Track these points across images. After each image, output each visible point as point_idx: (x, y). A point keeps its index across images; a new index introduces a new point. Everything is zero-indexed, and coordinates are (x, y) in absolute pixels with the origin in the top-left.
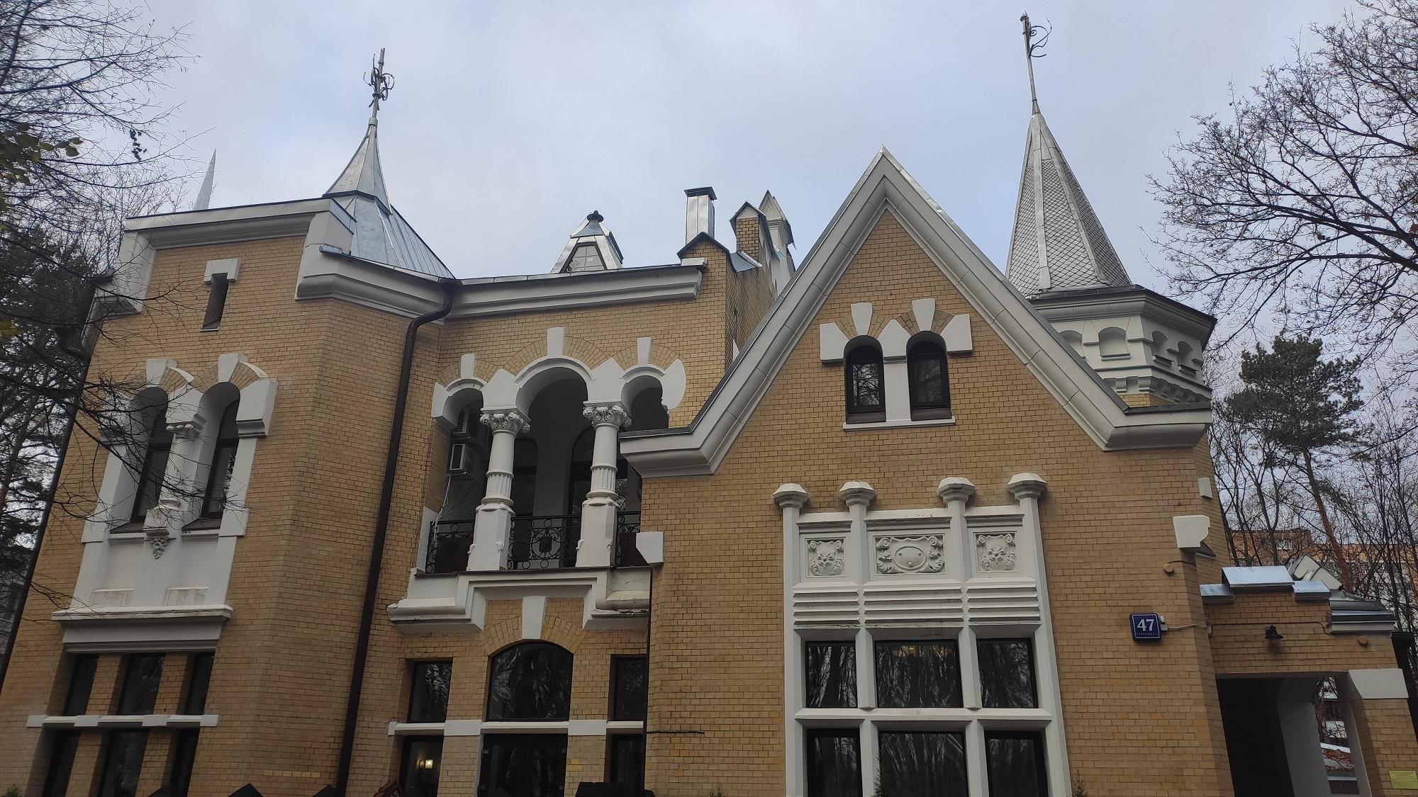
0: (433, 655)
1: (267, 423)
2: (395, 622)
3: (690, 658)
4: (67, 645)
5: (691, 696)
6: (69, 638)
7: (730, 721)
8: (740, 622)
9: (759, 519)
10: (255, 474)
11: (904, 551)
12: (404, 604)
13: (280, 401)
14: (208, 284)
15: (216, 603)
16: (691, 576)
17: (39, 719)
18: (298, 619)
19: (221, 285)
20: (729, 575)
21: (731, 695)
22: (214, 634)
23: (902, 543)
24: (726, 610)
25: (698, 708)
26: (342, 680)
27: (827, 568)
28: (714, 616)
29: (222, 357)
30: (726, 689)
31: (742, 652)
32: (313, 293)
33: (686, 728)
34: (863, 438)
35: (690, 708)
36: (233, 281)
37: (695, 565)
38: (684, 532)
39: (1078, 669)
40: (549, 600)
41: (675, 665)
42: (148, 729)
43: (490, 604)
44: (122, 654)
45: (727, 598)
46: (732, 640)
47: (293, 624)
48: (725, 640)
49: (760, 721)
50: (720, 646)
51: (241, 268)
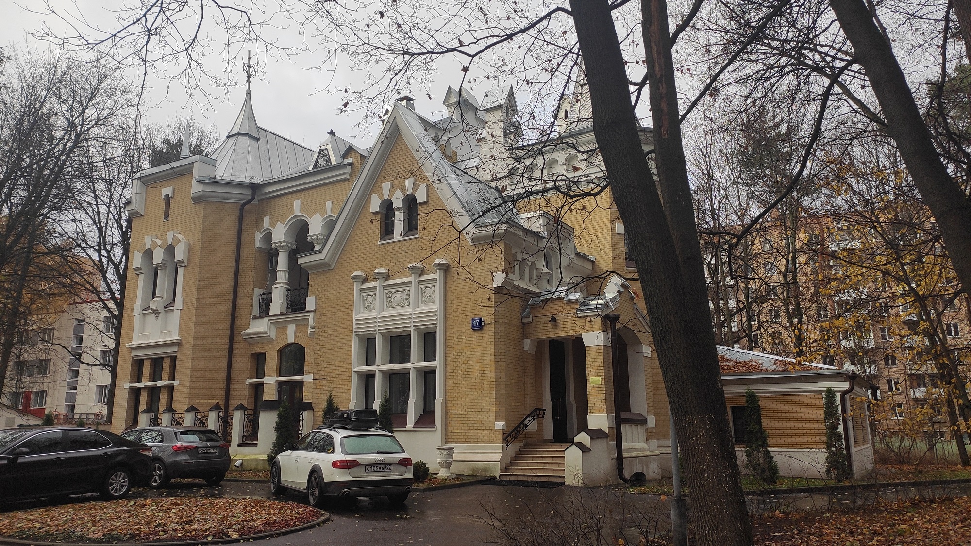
0: (260, 351)
1: (186, 261)
2: (246, 339)
3: (324, 349)
4: (133, 357)
5: (324, 364)
6: (134, 354)
7: (336, 373)
8: (340, 333)
9: (348, 288)
10: (184, 283)
11: (397, 297)
12: (248, 331)
13: (190, 250)
14: (164, 199)
15: (175, 337)
16: (325, 315)
17: (128, 385)
18: (204, 341)
19: (168, 199)
20: (337, 313)
21: (336, 363)
22: (175, 349)
23: (396, 294)
24: (336, 328)
25: (326, 369)
26: (225, 364)
27: (370, 308)
28: (332, 331)
29: (169, 233)
30: (335, 361)
31: (341, 345)
32: (198, 200)
33: (322, 377)
34: (385, 247)
35: (323, 369)
36: (172, 197)
37: (326, 309)
38: (323, 296)
39: (452, 344)
40: (297, 325)
41: (319, 352)
42: (160, 387)
43: (277, 328)
44: (151, 359)
45: (337, 323)
46: (338, 340)
47: (202, 343)
48: (335, 341)
49: (345, 373)
50: (333, 343)
51: (174, 191)
